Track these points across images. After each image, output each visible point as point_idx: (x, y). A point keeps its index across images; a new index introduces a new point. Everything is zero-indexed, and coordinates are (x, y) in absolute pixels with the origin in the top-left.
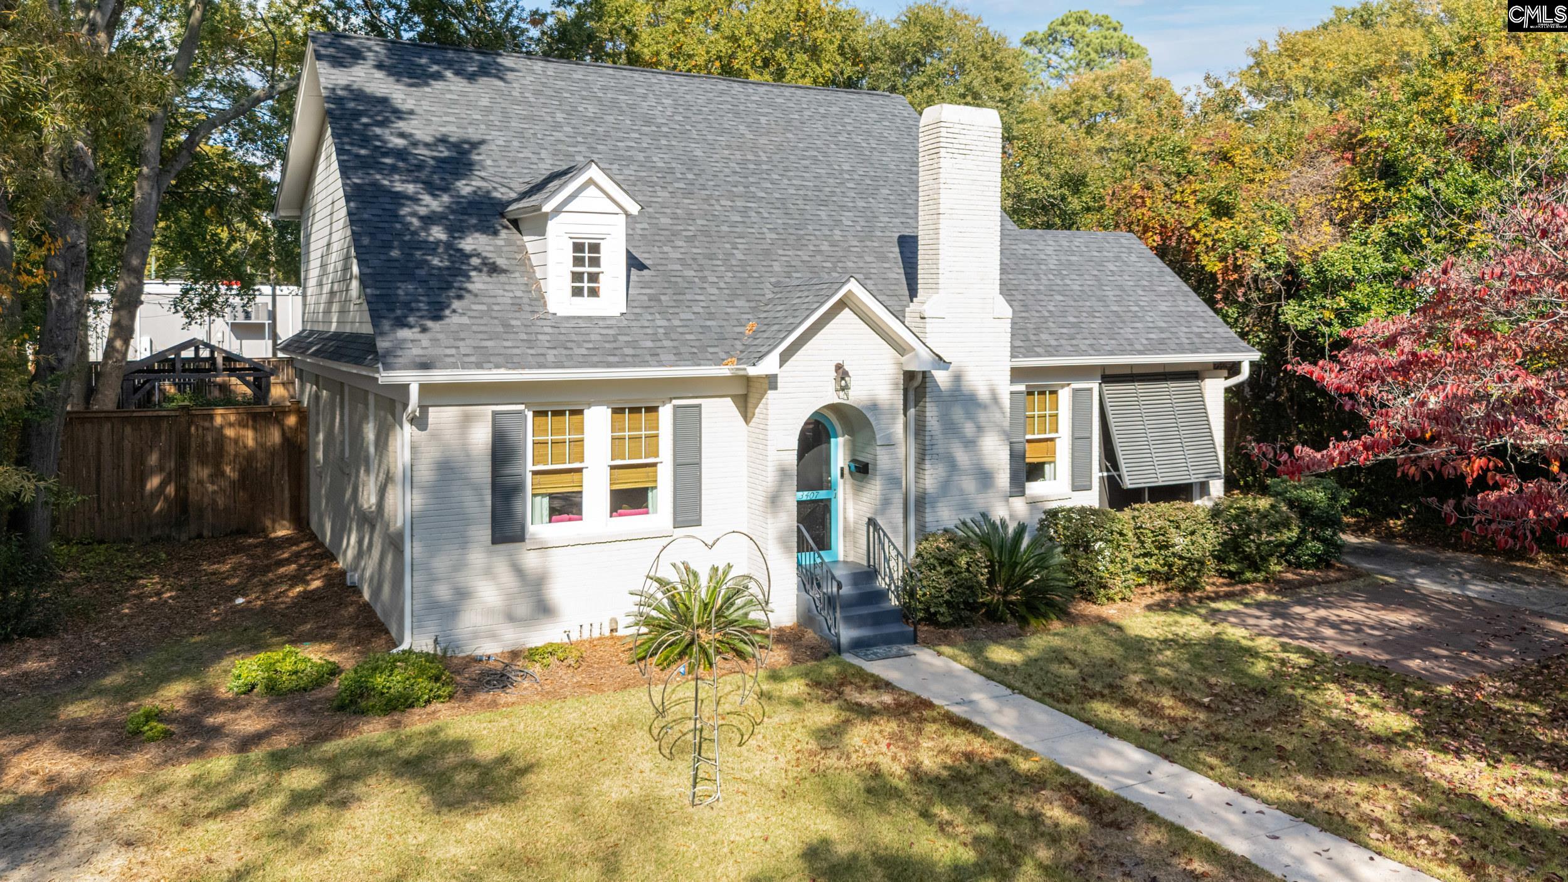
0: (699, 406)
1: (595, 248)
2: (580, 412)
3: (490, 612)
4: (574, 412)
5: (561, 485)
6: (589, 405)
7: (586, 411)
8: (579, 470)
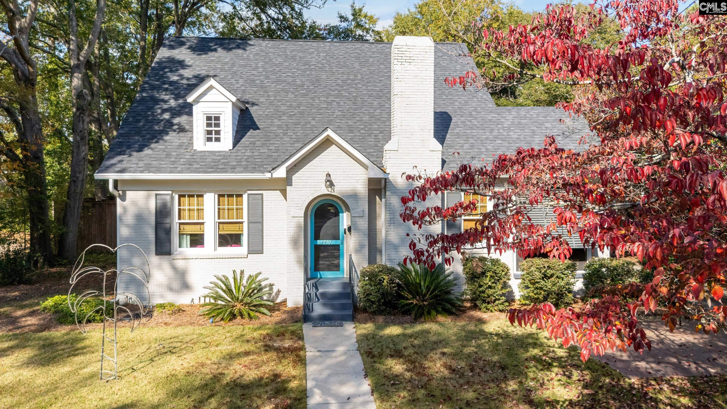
0: (262, 194)
1: (217, 118)
2: (202, 196)
3: (160, 285)
4: (198, 196)
5: (194, 230)
6: (206, 192)
7: (205, 196)
8: (203, 224)
